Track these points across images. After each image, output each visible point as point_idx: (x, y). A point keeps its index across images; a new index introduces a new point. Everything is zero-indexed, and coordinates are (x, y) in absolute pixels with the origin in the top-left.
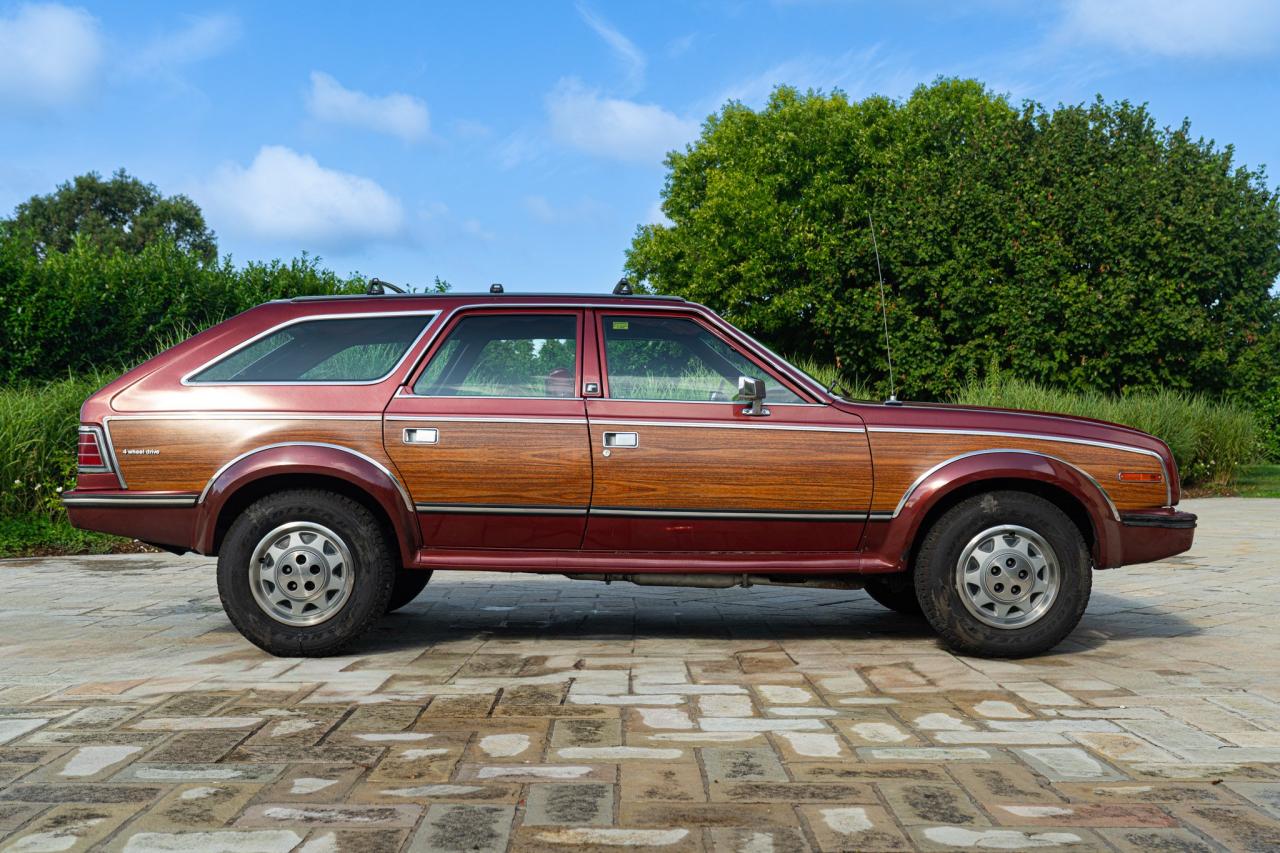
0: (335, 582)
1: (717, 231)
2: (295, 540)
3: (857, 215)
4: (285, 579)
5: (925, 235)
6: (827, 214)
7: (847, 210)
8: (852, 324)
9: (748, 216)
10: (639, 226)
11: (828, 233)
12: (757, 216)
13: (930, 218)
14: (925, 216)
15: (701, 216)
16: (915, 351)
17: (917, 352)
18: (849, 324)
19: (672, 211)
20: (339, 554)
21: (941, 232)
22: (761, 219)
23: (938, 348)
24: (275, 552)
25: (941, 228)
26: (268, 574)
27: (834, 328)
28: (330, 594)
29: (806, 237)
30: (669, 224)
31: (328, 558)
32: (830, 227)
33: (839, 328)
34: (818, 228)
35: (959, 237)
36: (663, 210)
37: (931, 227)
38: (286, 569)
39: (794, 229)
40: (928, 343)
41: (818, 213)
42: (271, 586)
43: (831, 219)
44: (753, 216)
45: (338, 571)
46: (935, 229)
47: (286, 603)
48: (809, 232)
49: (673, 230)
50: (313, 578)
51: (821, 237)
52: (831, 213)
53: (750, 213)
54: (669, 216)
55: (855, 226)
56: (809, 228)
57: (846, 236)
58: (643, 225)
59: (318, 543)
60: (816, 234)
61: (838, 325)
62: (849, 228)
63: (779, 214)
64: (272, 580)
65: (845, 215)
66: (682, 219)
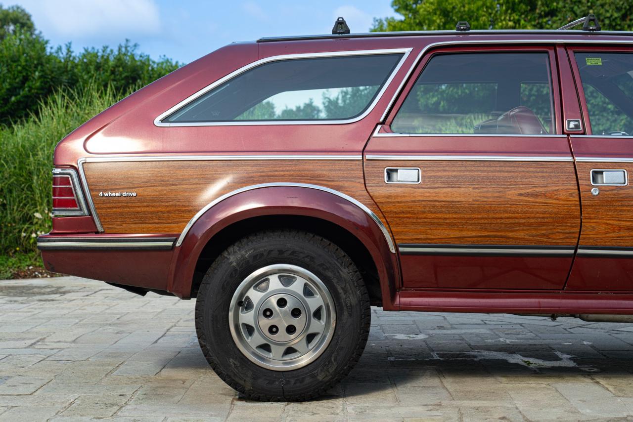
0: (317, 326)
1: (438, 21)
2: (274, 282)
3: (548, 7)
4: (265, 323)
5: (603, 21)
6: (524, 7)
7: (540, 3)
8: (545, 92)
9: (462, 9)
10: (374, 18)
11: (525, 21)
12: (469, 9)
13: (607, 7)
14: (602, 6)
15: (425, 10)
16: (594, 112)
17: (596, 113)
18: (542, 92)
19: (399, 8)
20: (318, 296)
21: (616, 18)
22: (473, 12)
23: (612, 109)
24: (254, 295)
25: (616, 15)
26: (247, 317)
27: (530, 95)
28: (310, 338)
29: (507, 24)
30: (399, 17)
31: (308, 300)
32: (526, 16)
33: (534, 95)
34: (517, 17)
35: (628, 22)
36: (392, 6)
37: (608, 15)
38: (268, 313)
39: (497, 19)
40: (605, 105)
41: (516, 6)
42: (250, 330)
43: (527, 11)
44: (466, 9)
45: (317, 314)
46: (611, 16)
47: (266, 347)
48: (510, 20)
49: (401, 22)
50: (295, 322)
51: (519, 24)
52: (527, 5)
53: (464, 6)
54: (397, 11)
55: (546, 15)
56: (510, 18)
57: (538, 23)
58: (378, 17)
59: (297, 286)
60: (515, 23)
61: (533, 92)
62: (541, 16)
63: (487, 7)
64: (252, 324)
65: (538, 7)
66: (407, 13)
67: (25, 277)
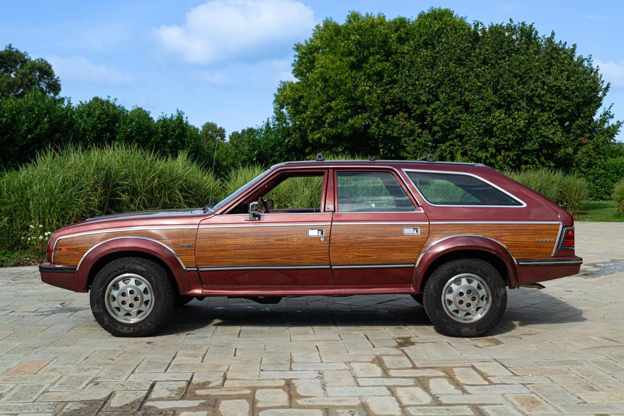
1: (320, 85)
3: (391, 78)
5: (425, 89)
6: (376, 78)
7: (386, 75)
8: (388, 133)
9: (336, 78)
10: (281, 81)
11: (376, 87)
12: (340, 78)
13: (427, 80)
14: (424, 79)
15: (312, 78)
16: (419, 147)
17: (421, 147)
18: (387, 133)
19: (297, 74)
21: (433, 87)
22: (342, 80)
23: (431, 145)
25: (433, 85)
27: (379, 135)
29: (365, 89)
30: (296, 80)
32: (377, 84)
33: (382, 135)
34: (371, 84)
35: (442, 89)
36: (293, 73)
37: (428, 85)
39: (359, 85)
40: (426, 143)
41: (371, 77)
43: (377, 80)
44: (338, 78)
46: (430, 86)
48: (367, 86)
49: (298, 83)
51: (373, 89)
52: (377, 77)
53: (337, 77)
54: (296, 76)
55: (390, 83)
56: (367, 84)
57: (385, 88)
58: (283, 81)
60: (370, 87)
61: (381, 133)
62: (387, 84)
63: (351, 77)
65: (385, 78)
66: (302, 78)
67: (23, 265)
